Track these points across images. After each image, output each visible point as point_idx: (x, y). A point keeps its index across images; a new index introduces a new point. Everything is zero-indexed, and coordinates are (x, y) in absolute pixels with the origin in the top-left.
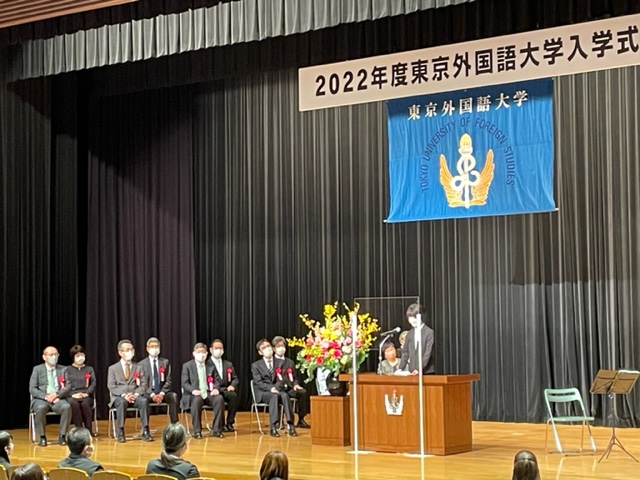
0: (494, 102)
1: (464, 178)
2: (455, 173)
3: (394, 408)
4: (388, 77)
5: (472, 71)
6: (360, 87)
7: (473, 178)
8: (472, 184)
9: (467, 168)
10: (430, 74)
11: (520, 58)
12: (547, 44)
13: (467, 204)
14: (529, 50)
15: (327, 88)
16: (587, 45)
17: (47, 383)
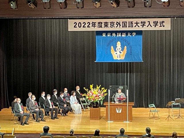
0: (127, 34)
1: (118, 52)
2: (116, 51)
3: (119, 111)
4: (97, 25)
5: (121, 26)
6: (88, 27)
8: (120, 54)
9: (119, 50)
10: (109, 26)
11: (134, 25)
12: (142, 22)
13: (119, 59)
14: (137, 23)
15: (77, 26)
16: (152, 24)
17: (19, 108)
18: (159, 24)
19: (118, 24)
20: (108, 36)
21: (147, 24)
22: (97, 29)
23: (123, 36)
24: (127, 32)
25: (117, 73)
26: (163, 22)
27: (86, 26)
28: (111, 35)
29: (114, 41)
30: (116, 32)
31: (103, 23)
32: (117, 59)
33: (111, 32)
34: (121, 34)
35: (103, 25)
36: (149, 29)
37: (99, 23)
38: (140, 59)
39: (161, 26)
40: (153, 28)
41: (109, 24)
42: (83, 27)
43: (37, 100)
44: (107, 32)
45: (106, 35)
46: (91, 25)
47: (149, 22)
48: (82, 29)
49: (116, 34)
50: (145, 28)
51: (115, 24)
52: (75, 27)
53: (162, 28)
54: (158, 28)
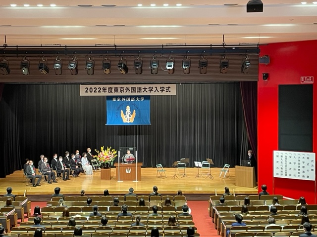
0: (136, 99)
1: (128, 116)
2: (125, 115)
3: (128, 171)
4: (107, 90)
5: (130, 92)
6: (99, 92)
7: (130, 116)
9: (128, 114)
10: (119, 91)
11: (143, 90)
12: (149, 88)
13: (128, 122)
14: (145, 89)
15: (88, 91)
16: (159, 89)
17: (31, 170)
18: (165, 89)
19: (128, 89)
20: (118, 100)
21: (154, 89)
22: (107, 94)
23: (132, 100)
24: (135, 97)
25: (127, 135)
26: (169, 88)
27: (97, 91)
28: (121, 99)
29: (124, 106)
30: (126, 97)
31: (113, 89)
32: (127, 122)
33: (121, 97)
34: (131, 99)
35: (113, 91)
36: (157, 94)
37: (109, 88)
38: (148, 122)
39: (167, 91)
40: (160, 93)
41: (119, 89)
42: (95, 92)
43: (49, 162)
44: (117, 97)
45: (117, 99)
46: (102, 90)
47: (156, 87)
48: (93, 94)
49: (126, 99)
50: (152, 93)
51: (125, 89)
52: (86, 92)
53: (168, 94)
54: (165, 93)
